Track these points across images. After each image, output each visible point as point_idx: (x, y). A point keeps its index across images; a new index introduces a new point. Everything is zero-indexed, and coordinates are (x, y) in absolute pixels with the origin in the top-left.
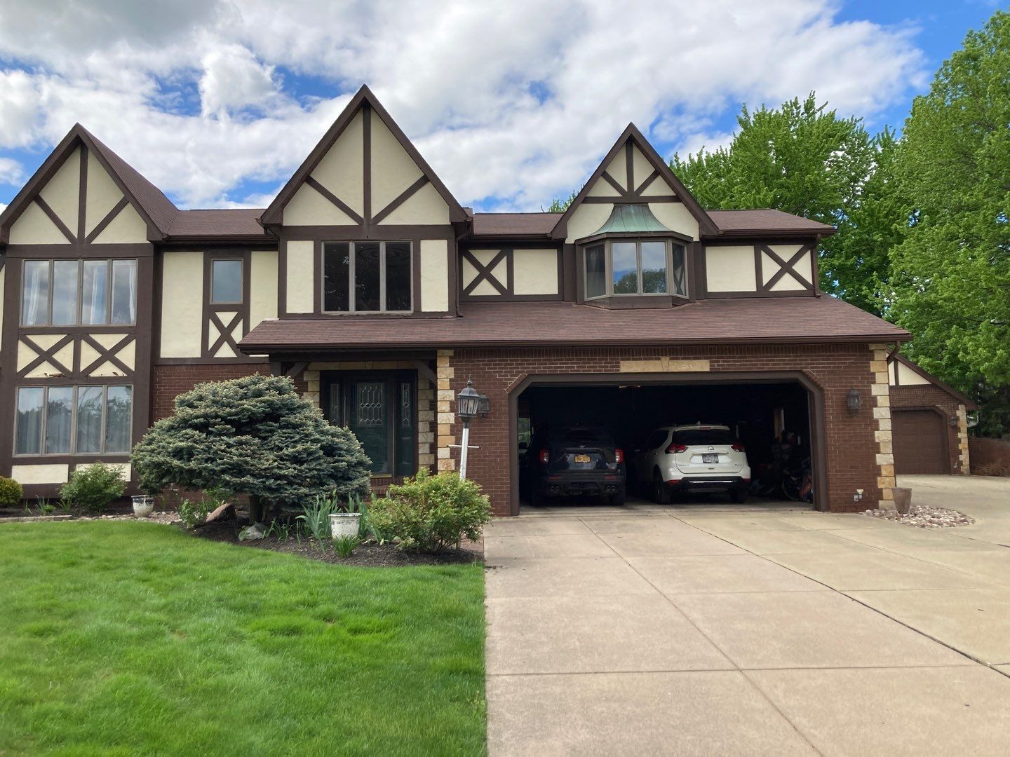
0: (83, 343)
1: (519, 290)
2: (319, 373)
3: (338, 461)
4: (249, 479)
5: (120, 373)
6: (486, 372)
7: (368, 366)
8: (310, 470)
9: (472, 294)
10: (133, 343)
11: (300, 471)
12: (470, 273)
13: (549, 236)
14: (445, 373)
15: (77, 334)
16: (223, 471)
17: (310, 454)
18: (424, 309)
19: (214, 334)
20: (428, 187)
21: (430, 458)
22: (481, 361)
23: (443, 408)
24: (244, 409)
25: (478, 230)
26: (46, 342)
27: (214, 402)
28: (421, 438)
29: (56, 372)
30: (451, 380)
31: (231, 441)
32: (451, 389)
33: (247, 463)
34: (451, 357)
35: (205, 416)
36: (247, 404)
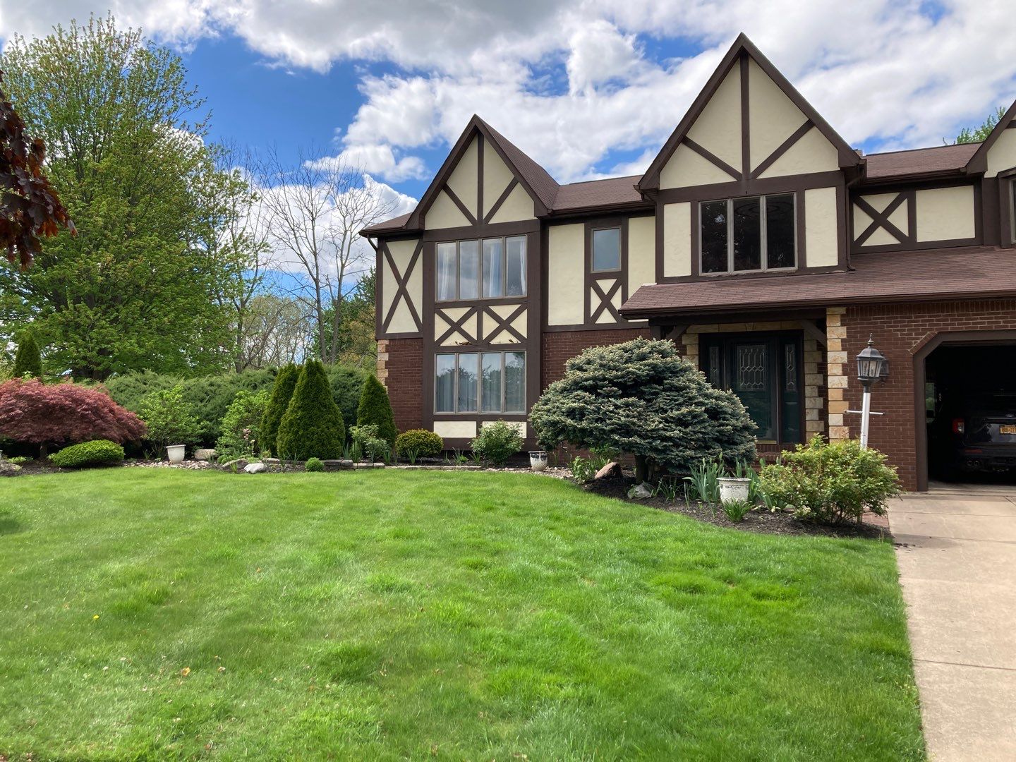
0: (484, 313)
1: (922, 237)
2: (697, 336)
3: (723, 425)
4: (636, 439)
5: (515, 341)
6: (885, 331)
7: (749, 327)
8: (695, 433)
9: (865, 244)
10: (525, 313)
11: (685, 433)
12: (862, 222)
13: (963, 171)
14: (836, 333)
15: (480, 307)
16: (612, 431)
17: (694, 417)
18: (810, 264)
19: (596, 302)
20: (814, 133)
21: (819, 425)
22: (879, 319)
23: (835, 371)
24: (629, 372)
25: (871, 173)
26: (455, 314)
27: (601, 365)
28: (808, 403)
29: (465, 341)
30: (843, 340)
31: (619, 402)
32: (843, 350)
33: (634, 424)
34: (842, 316)
35: (594, 379)
36: (632, 367)
